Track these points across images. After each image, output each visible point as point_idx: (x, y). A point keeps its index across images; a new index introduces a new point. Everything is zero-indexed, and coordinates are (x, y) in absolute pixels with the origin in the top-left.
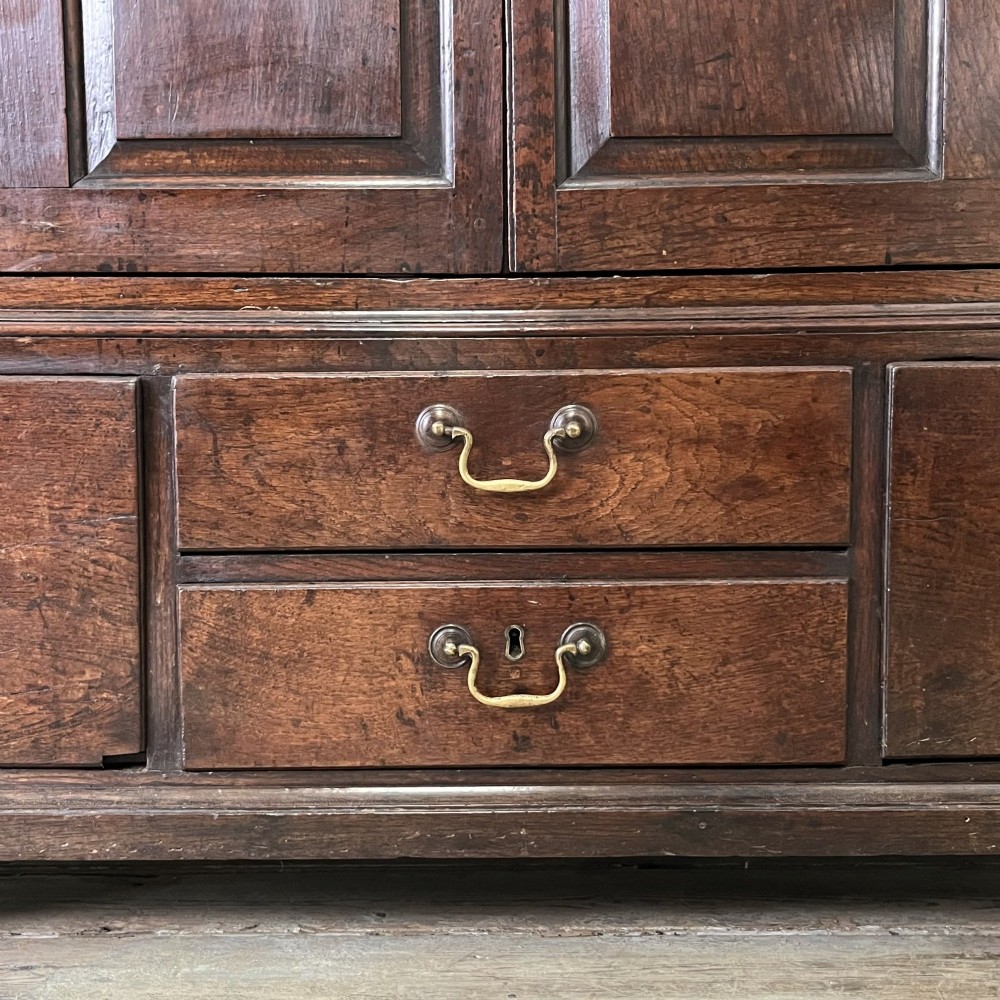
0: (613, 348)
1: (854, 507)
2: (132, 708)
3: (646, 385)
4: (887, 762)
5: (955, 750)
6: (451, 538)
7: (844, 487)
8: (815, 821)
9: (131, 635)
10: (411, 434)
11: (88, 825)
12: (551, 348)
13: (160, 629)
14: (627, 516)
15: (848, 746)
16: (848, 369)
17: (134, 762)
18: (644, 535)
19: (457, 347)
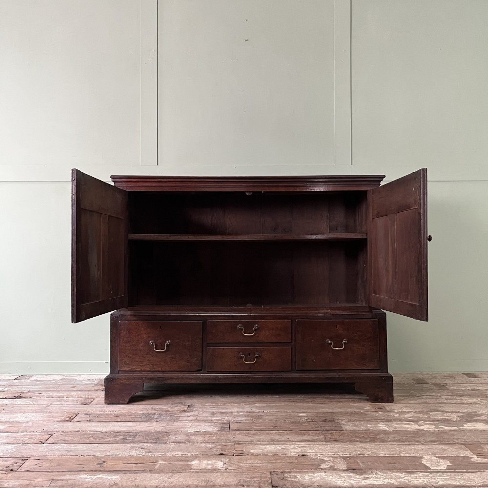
0: (262, 317)
1: (292, 338)
2: (201, 363)
3: (266, 322)
4: (297, 371)
5: (305, 369)
6: (242, 341)
7: (290, 335)
8: (287, 378)
9: (201, 354)
10: (236, 328)
11: (195, 379)
12: (254, 317)
13: (204, 353)
14: (264, 338)
15: (292, 369)
16: (290, 320)
17: (200, 370)
18: (266, 341)
19: (242, 317)
